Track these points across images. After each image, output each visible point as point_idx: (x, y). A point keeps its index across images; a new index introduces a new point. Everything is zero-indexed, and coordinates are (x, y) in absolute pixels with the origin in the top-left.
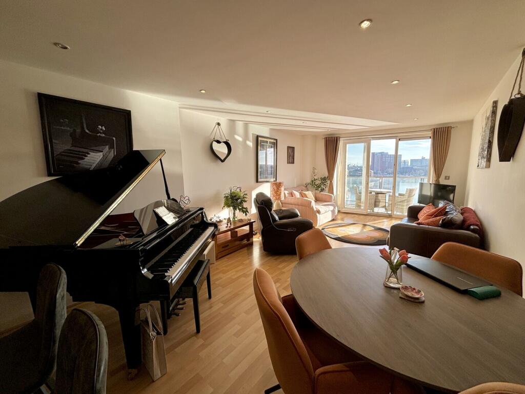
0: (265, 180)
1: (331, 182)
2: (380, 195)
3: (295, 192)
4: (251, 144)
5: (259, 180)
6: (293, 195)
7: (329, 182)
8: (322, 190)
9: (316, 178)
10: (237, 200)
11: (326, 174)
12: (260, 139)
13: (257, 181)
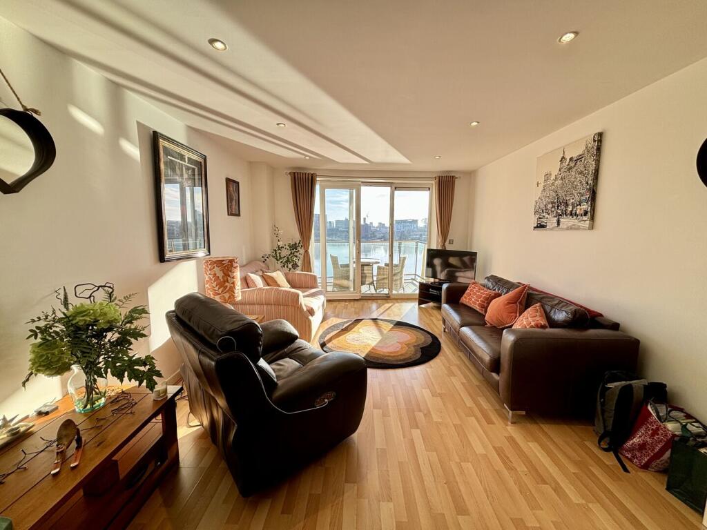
0: (184, 254)
1: (306, 252)
2: (366, 268)
3: (253, 276)
4: (134, 150)
5: (168, 255)
6: (250, 284)
7: (302, 251)
8: (295, 266)
9: (281, 244)
10: (100, 335)
11: (296, 236)
12: (162, 143)
13: (162, 258)
